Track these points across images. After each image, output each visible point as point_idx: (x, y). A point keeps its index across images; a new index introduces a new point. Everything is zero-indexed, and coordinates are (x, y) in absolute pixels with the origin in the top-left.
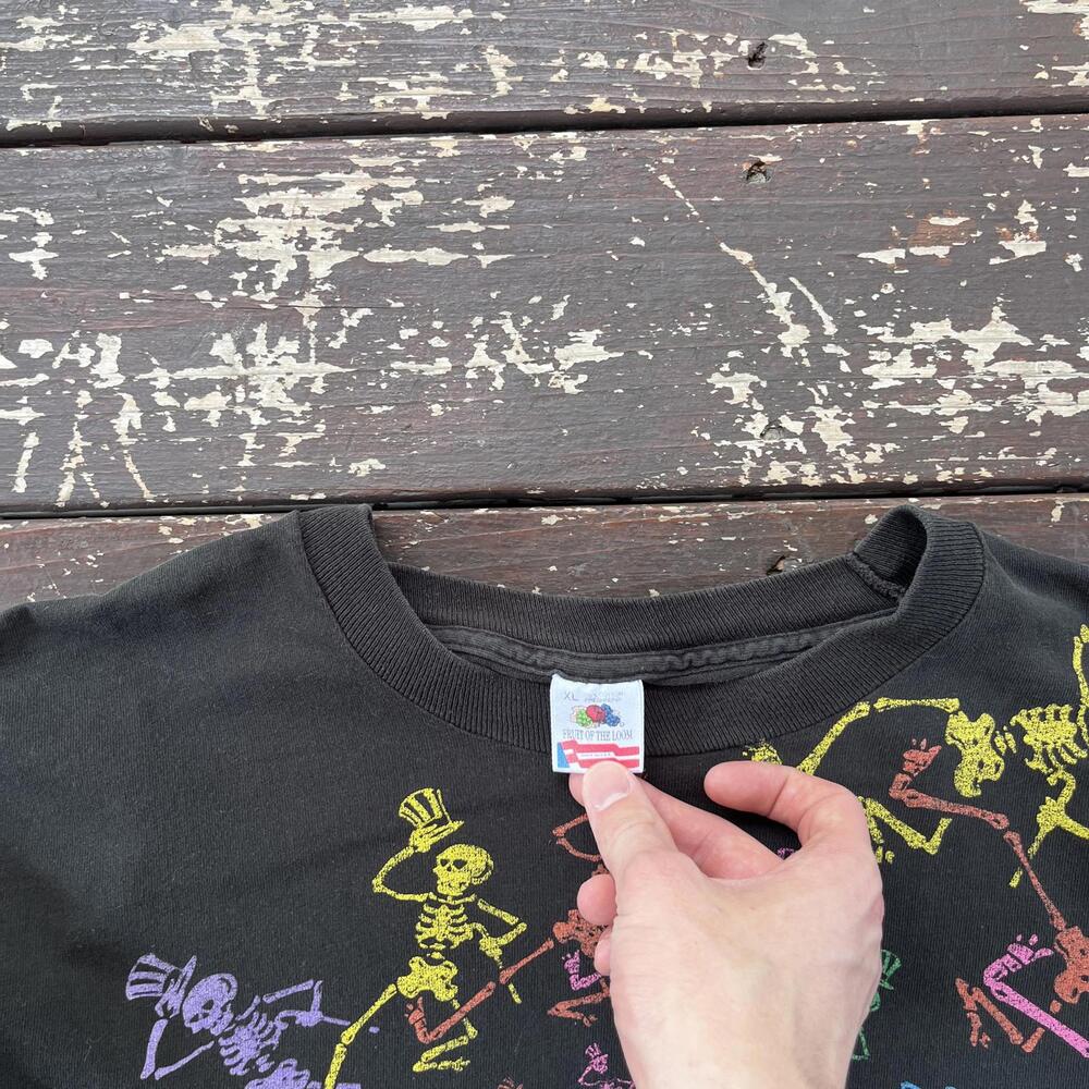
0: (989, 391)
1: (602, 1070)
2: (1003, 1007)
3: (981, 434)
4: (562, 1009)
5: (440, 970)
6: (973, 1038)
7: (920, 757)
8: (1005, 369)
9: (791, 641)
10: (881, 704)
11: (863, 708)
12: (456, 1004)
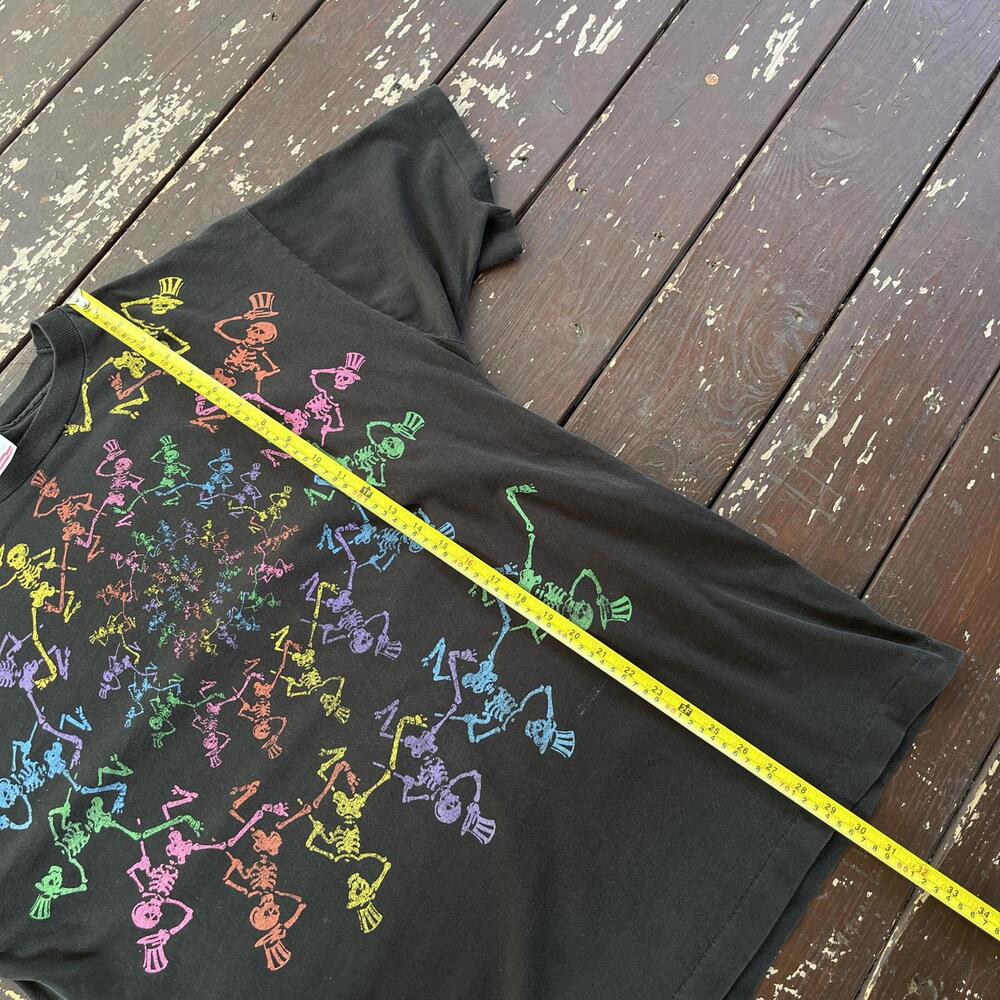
0: (37, 271)
1: (121, 557)
2: (210, 415)
3: (48, 283)
4: (91, 556)
5: (42, 588)
6: (212, 431)
7: (116, 383)
8: (35, 260)
9: (44, 390)
10: (88, 380)
11: (84, 386)
12: (58, 591)
